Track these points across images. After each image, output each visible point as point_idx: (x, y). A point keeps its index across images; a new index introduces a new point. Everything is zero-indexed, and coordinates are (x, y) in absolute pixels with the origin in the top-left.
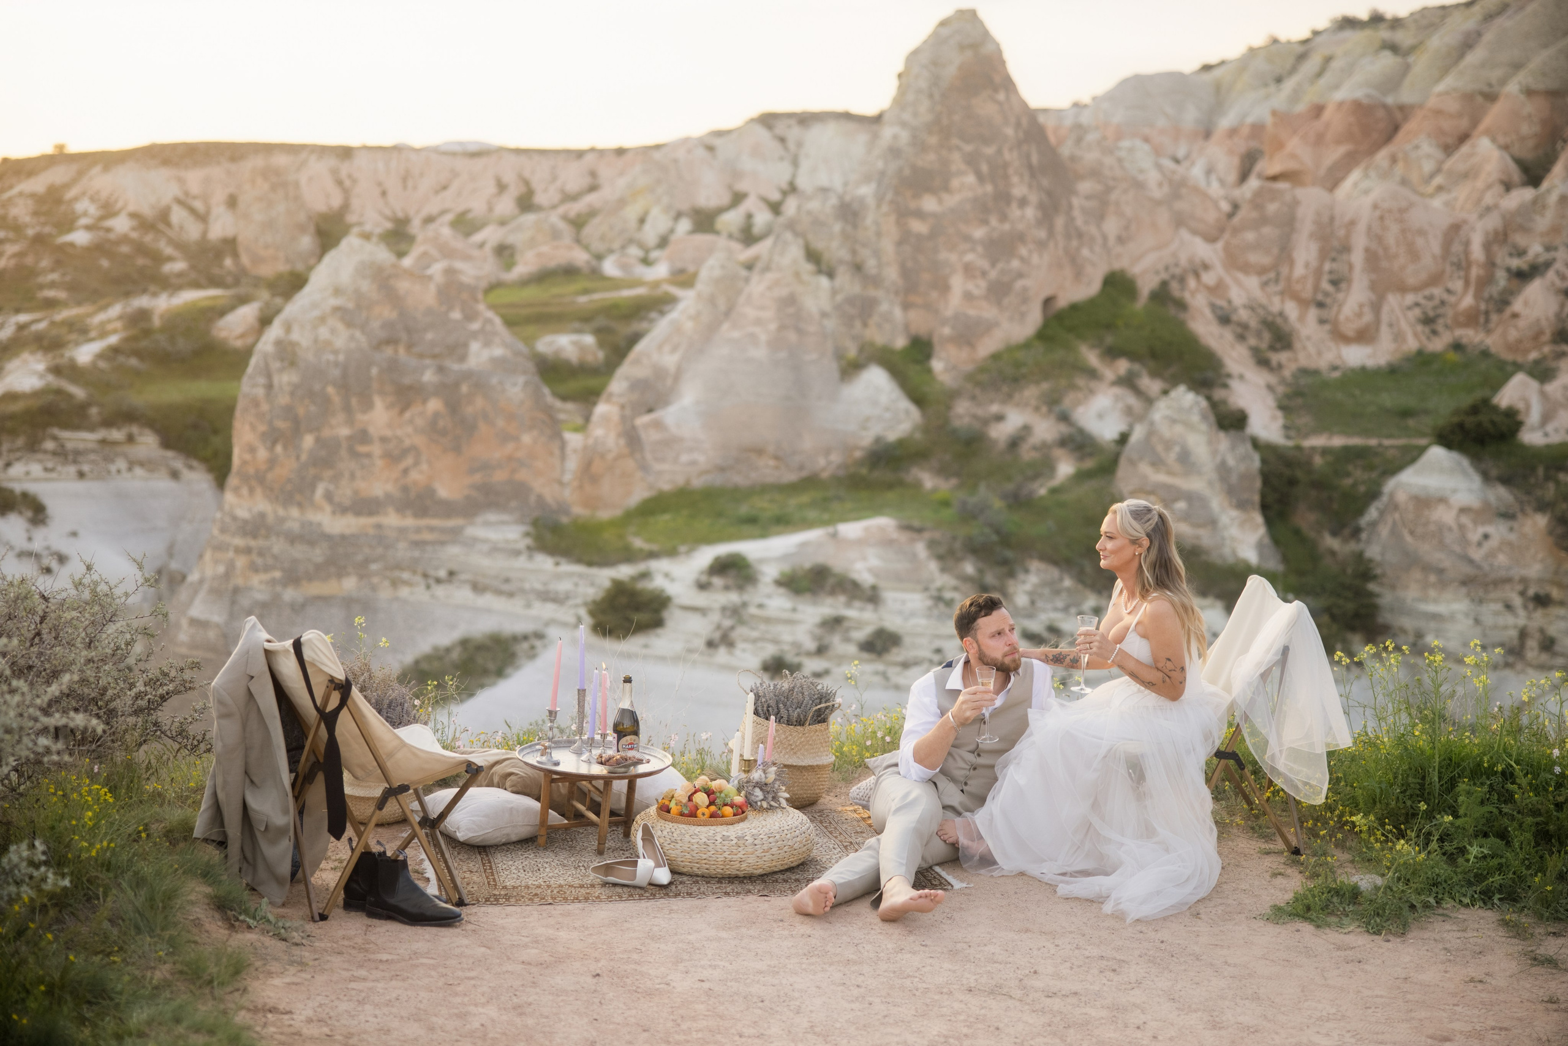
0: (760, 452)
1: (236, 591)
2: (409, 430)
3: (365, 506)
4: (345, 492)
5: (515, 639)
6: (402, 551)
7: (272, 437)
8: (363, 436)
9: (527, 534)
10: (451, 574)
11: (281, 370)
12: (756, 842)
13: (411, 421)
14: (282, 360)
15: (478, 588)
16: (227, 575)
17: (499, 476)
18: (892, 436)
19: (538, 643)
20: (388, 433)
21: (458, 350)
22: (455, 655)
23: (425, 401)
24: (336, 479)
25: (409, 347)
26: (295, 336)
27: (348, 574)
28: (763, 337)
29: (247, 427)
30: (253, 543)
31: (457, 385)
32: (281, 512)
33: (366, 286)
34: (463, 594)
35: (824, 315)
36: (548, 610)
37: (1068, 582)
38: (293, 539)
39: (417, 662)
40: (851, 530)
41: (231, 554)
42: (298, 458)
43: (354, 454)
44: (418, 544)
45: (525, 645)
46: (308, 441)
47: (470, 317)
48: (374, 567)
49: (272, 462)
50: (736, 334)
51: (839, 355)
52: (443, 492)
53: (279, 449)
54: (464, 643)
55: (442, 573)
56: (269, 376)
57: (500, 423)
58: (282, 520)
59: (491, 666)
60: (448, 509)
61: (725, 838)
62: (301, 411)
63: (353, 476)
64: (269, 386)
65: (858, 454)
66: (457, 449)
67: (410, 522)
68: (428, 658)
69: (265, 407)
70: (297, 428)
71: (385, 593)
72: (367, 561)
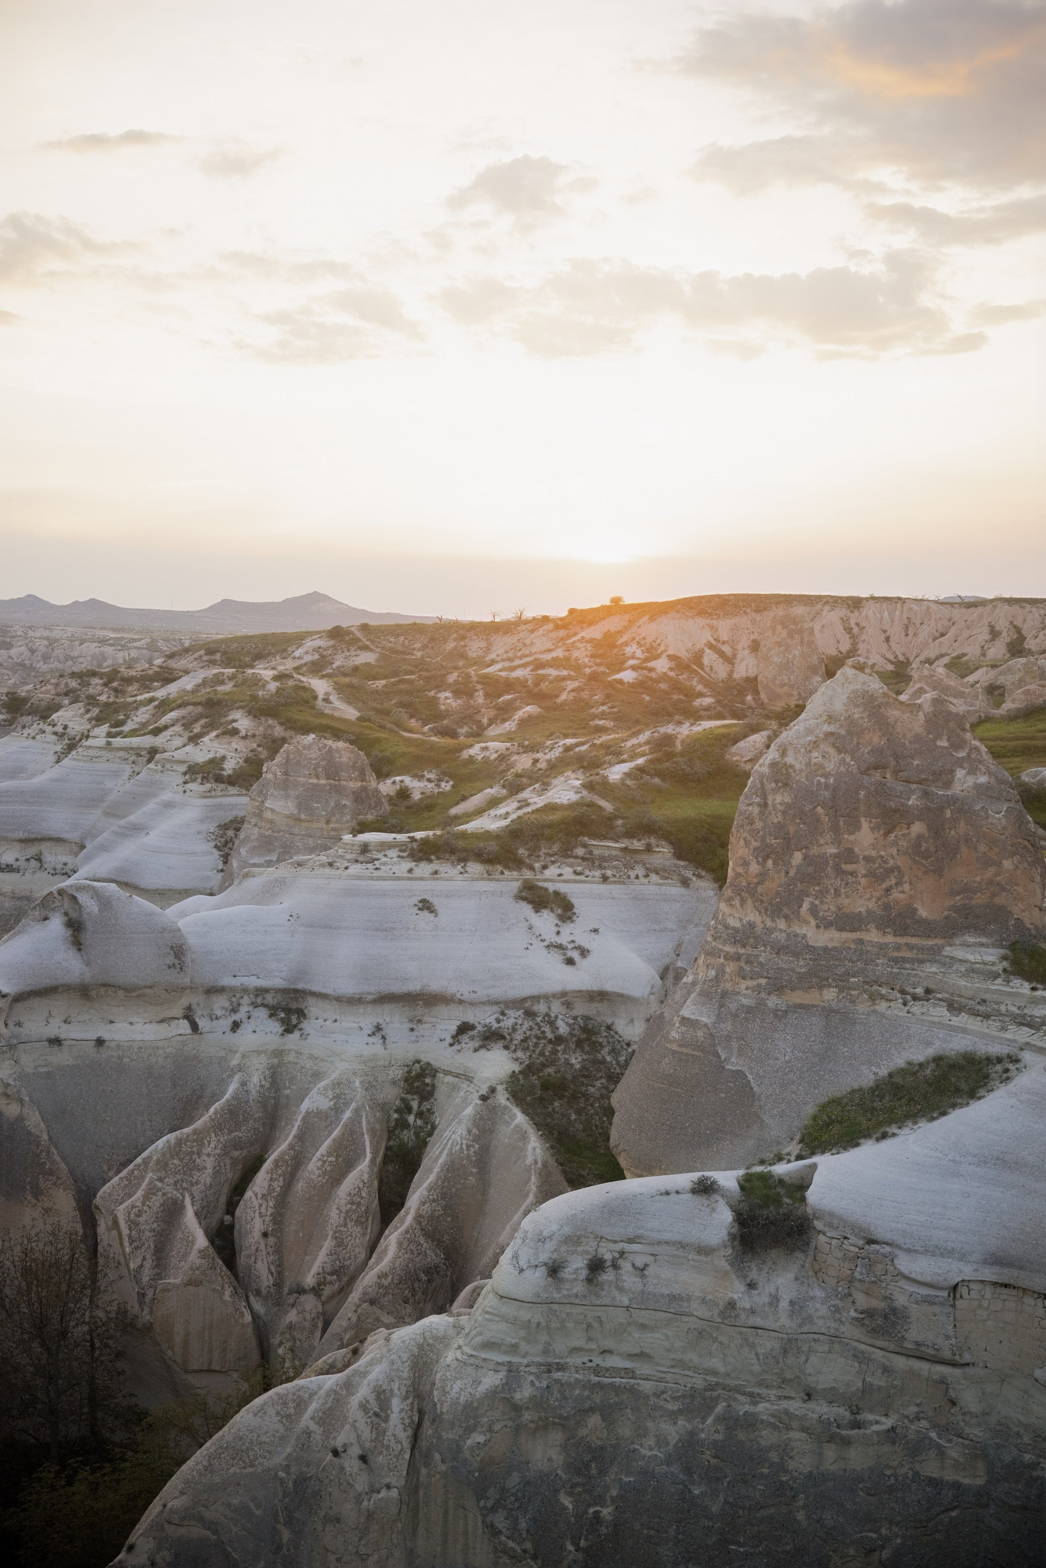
1: (724, 994)
2: (894, 851)
3: (847, 922)
4: (829, 907)
5: (989, 1060)
6: (881, 967)
7: (764, 853)
8: (849, 856)
9: (1004, 958)
10: (928, 991)
11: (775, 791)
13: (895, 843)
14: (776, 782)
15: (954, 1007)
16: (717, 979)
17: (980, 899)
19: (1011, 1066)
20: (874, 853)
21: (945, 777)
22: (929, 1072)
23: (908, 827)
24: (821, 895)
25: (896, 772)
26: (789, 760)
27: (830, 986)
29: (742, 842)
30: (742, 951)
31: (941, 809)
32: (769, 923)
33: (857, 713)
34: (940, 1013)
36: (1023, 1035)
38: (779, 950)
39: (891, 1075)
41: (722, 960)
42: (787, 873)
43: (840, 872)
44: (897, 961)
45: (999, 1067)
46: (797, 858)
47: (958, 744)
48: (854, 980)
49: (763, 876)
52: (923, 913)
53: (770, 863)
54: (938, 1060)
55: (919, 991)
56: (764, 796)
57: (982, 848)
58: (770, 931)
59: (963, 1086)
60: (927, 929)
62: (792, 830)
63: (837, 893)
64: (765, 805)
66: (939, 871)
67: (890, 939)
68: (901, 1072)
69: (759, 824)
70: (788, 845)
71: (863, 1007)
72: (848, 974)
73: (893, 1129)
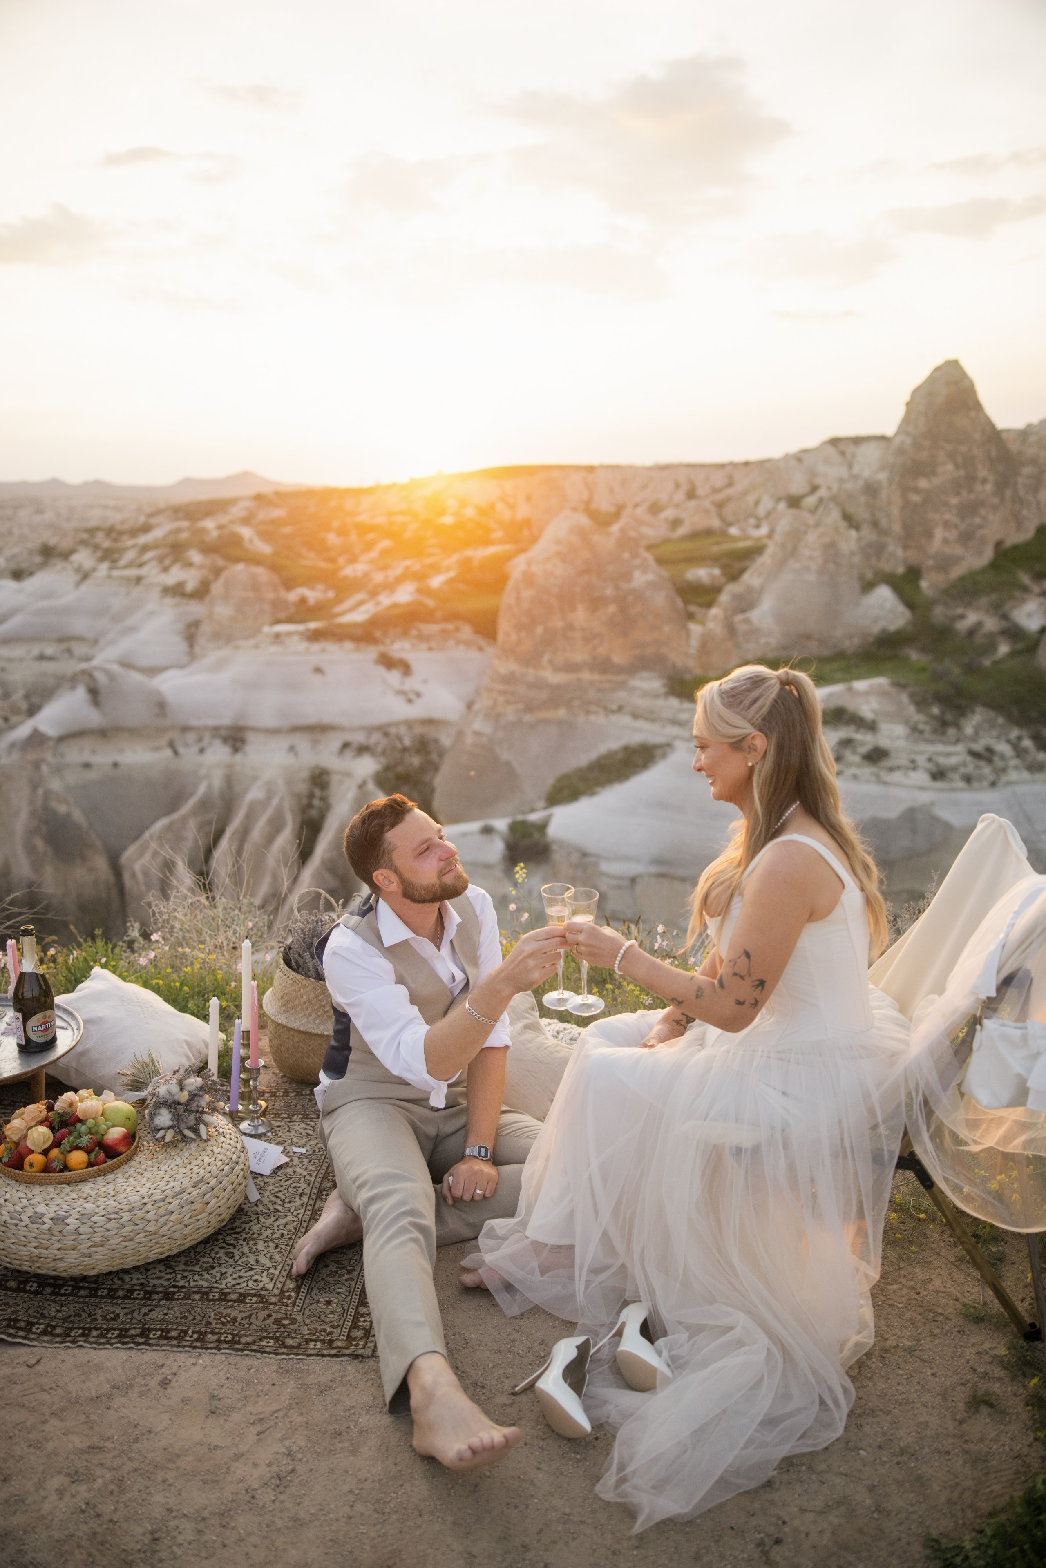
0: (808, 637)
1: (498, 716)
2: (597, 623)
3: (571, 668)
4: (560, 659)
5: (655, 747)
6: (592, 694)
7: (519, 627)
8: (570, 627)
9: (665, 685)
10: (620, 708)
11: (525, 589)
12: (81, 1230)
13: (598, 618)
14: (526, 583)
15: (635, 716)
16: (494, 706)
17: (650, 651)
18: (893, 627)
19: (668, 750)
20: (585, 625)
21: (627, 576)
22: (620, 755)
23: (606, 607)
24: (555, 651)
25: (598, 575)
26: (535, 569)
27: (561, 707)
28: (814, 567)
29: (506, 622)
30: (508, 688)
31: (625, 597)
32: (524, 670)
33: (573, 539)
34: (625, 720)
35: (852, 553)
36: (674, 730)
38: (530, 686)
39: (598, 758)
40: (860, 685)
41: (496, 694)
42: (534, 639)
43: (565, 638)
44: (602, 690)
45: (660, 751)
46: (539, 630)
47: (635, 555)
48: (576, 703)
49: (519, 642)
50: (797, 566)
51: (861, 578)
52: (617, 659)
53: (523, 634)
54: (626, 749)
55: (614, 707)
56: (518, 592)
57: (651, 619)
58: (525, 675)
59: (640, 762)
60: (619, 670)
61: (37, 1218)
62: (536, 613)
63: (564, 650)
64: (518, 597)
65: (871, 639)
66: (625, 635)
67: (596, 677)
69: (515, 610)
70: (534, 622)
71: (581, 719)
72: (572, 700)
73: (598, 789)
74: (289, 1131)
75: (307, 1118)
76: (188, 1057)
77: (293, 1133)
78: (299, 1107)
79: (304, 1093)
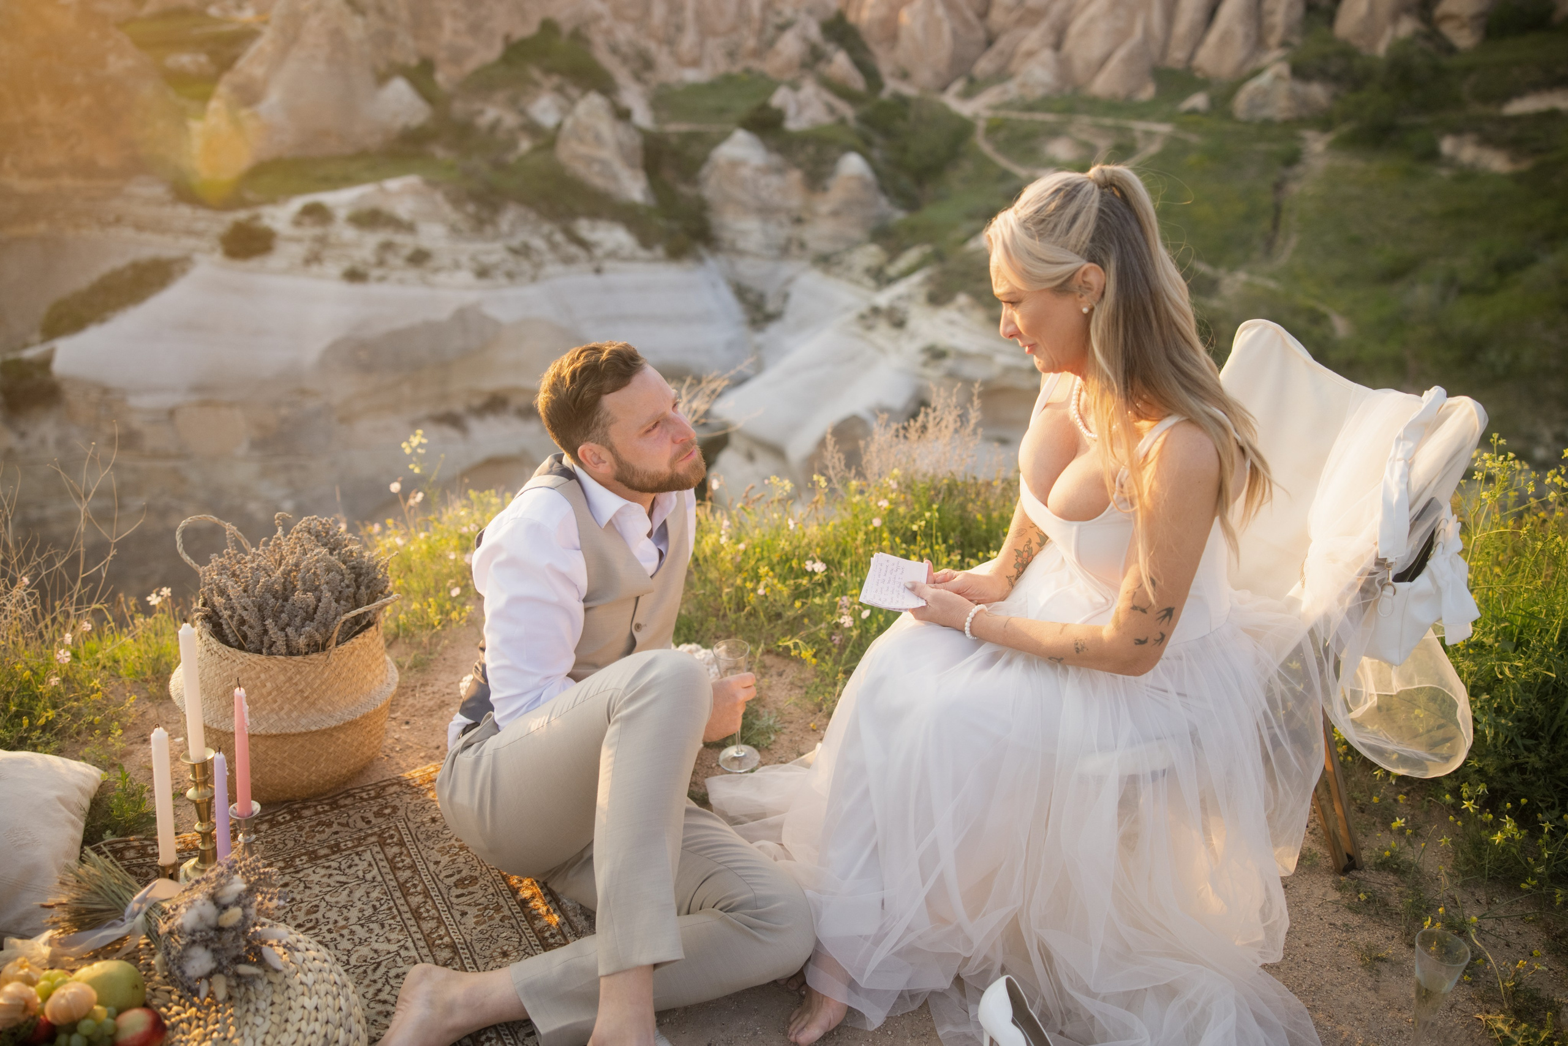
0: (326, 133)
2: (70, 117)
4: (27, 162)
5: (170, 261)
6: (78, 204)
8: (34, 122)
9: (168, 191)
10: (118, 219)
13: (70, 111)
17: (143, 151)
18: (413, 123)
19: (187, 264)
20: (54, 120)
21: (99, 61)
22: (129, 274)
23: (78, 97)
24: (19, 153)
25: (60, 57)
27: (39, 221)
28: (321, 56)
31: (101, 86)
35: (361, 42)
37: (532, 216)
39: (100, 279)
43: (29, 135)
45: (178, 266)
48: (60, 215)
50: (301, 54)
51: (374, 69)
52: (104, 161)
55: (111, 218)
59: (156, 280)
60: (108, 173)
63: (31, 151)
65: (394, 136)
66: (109, 132)
67: (81, 183)
68: (109, 276)
71: (69, 233)
72: (53, 211)
73: (109, 315)
74: (306, 887)
75: (318, 858)
76: (73, 823)
77: (316, 889)
78: (291, 844)
79: (280, 818)
